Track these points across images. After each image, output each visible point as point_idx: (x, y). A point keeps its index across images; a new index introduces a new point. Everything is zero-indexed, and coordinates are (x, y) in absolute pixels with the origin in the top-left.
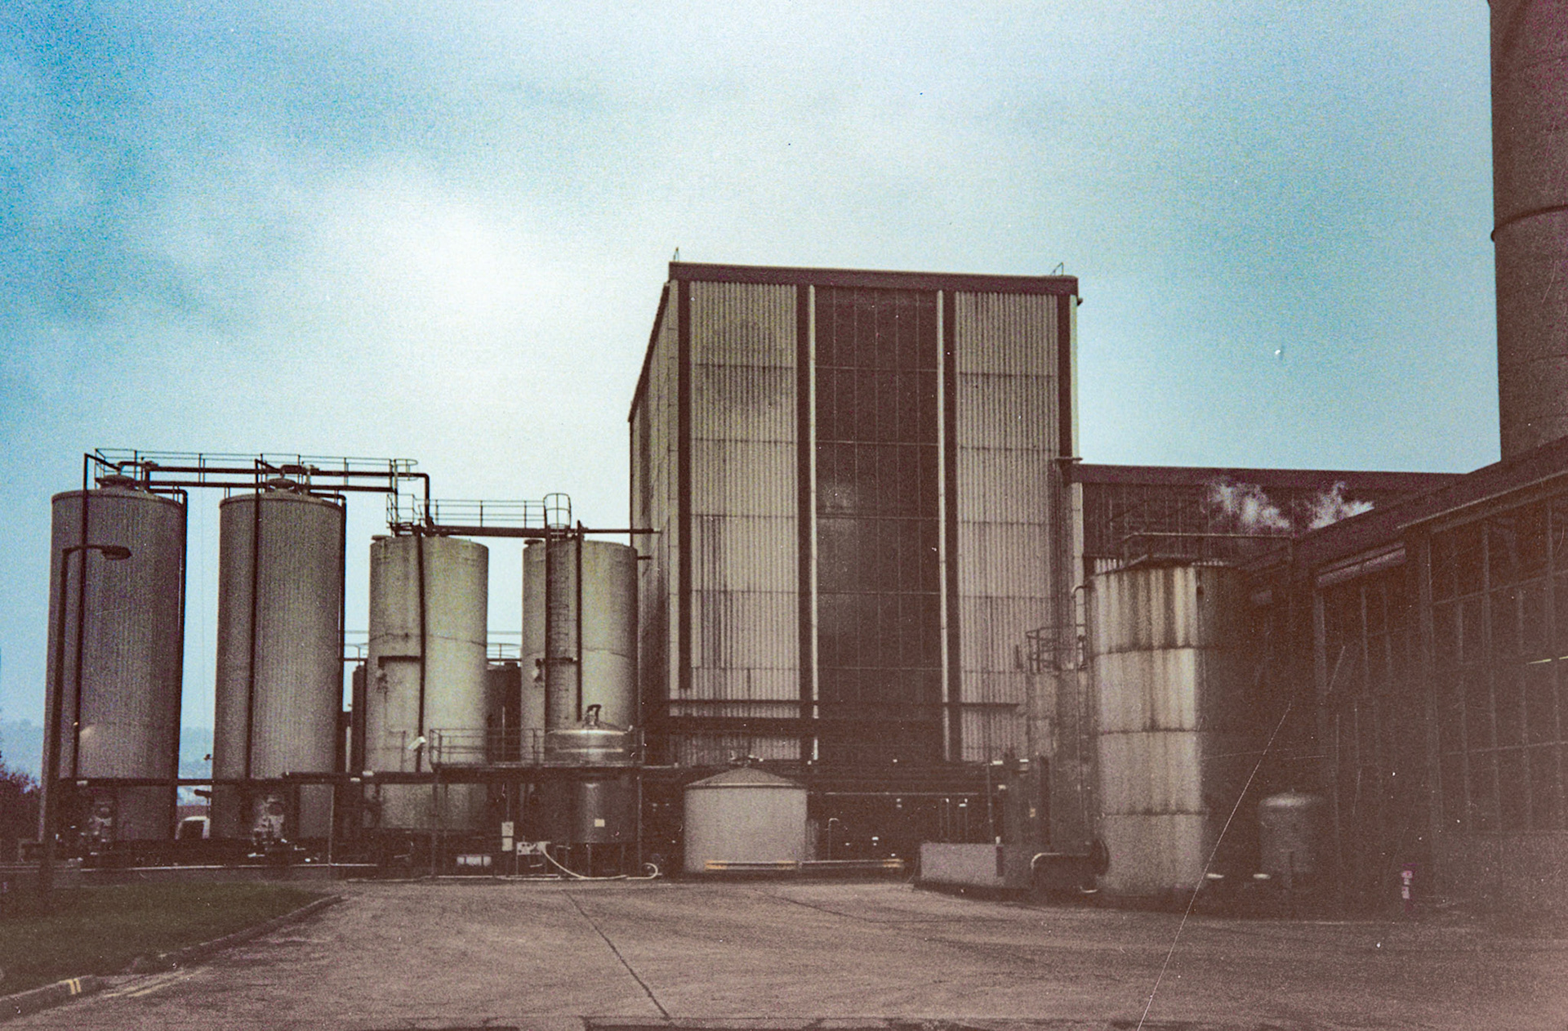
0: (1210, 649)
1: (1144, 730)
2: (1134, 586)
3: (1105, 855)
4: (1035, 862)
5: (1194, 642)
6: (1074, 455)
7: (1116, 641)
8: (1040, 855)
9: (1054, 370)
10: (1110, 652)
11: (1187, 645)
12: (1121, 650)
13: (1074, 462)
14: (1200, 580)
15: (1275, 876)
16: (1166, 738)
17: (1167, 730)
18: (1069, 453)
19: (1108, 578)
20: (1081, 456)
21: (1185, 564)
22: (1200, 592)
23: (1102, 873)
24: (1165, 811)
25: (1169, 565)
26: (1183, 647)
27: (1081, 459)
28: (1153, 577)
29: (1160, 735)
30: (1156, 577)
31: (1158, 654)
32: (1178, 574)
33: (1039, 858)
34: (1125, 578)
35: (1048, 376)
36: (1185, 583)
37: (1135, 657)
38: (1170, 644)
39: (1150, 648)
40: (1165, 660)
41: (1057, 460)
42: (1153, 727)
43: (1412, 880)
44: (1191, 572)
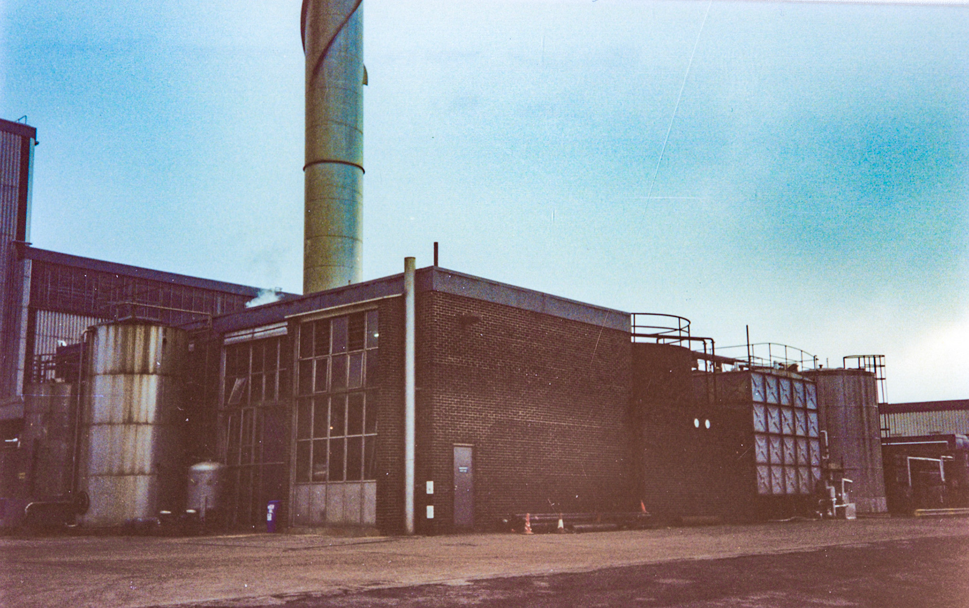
0: (167, 375)
1: (124, 423)
2: (125, 335)
3: (87, 502)
4: (27, 509)
5: (159, 372)
6: (27, 241)
7: (110, 367)
8: (31, 503)
9: (16, 183)
10: (105, 373)
11: (155, 373)
12: (114, 373)
13: (26, 245)
14: (165, 335)
15: (198, 511)
16: (137, 427)
17: (138, 424)
18: (23, 238)
19: (108, 328)
20: (31, 242)
21: (157, 324)
22: (165, 341)
23: (83, 513)
24: (132, 473)
25: (148, 324)
26: (152, 374)
27: (31, 244)
28: (138, 330)
29: (133, 427)
30: (140, 331)
31: (137, 378)
32: (153, 330)
33: (31, 505)
34: (120, 330)
35: (12, 186)
36: (156, 335)
37: (122, 378)
38: (145, 371)
39: (132, 373)
40: (141, 381)
41: (14, 242)
42: (129, 421)
43: (274, 510)
44: (161, 330)
